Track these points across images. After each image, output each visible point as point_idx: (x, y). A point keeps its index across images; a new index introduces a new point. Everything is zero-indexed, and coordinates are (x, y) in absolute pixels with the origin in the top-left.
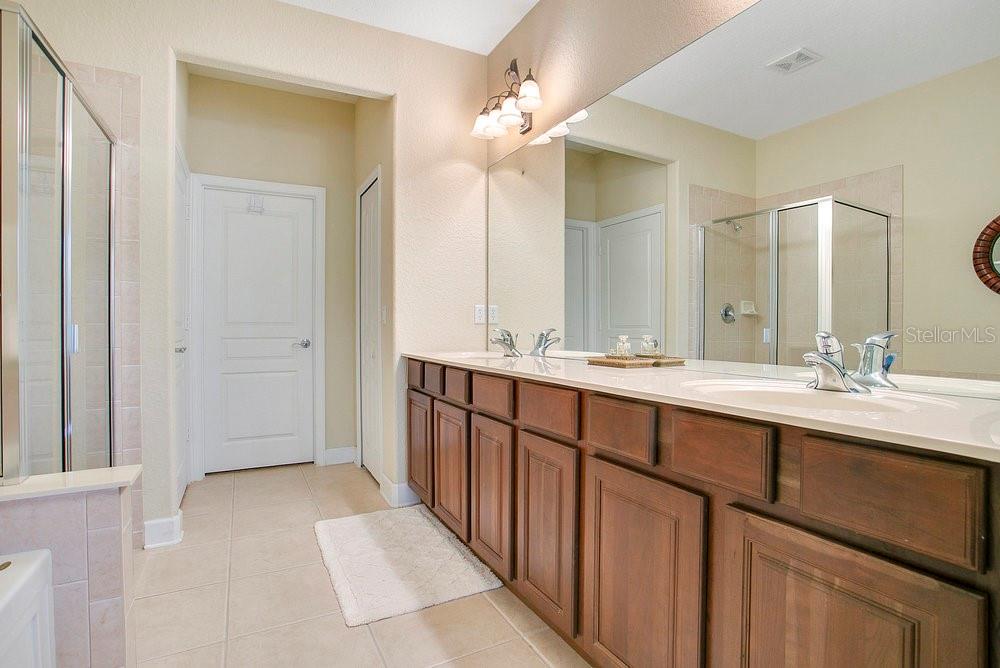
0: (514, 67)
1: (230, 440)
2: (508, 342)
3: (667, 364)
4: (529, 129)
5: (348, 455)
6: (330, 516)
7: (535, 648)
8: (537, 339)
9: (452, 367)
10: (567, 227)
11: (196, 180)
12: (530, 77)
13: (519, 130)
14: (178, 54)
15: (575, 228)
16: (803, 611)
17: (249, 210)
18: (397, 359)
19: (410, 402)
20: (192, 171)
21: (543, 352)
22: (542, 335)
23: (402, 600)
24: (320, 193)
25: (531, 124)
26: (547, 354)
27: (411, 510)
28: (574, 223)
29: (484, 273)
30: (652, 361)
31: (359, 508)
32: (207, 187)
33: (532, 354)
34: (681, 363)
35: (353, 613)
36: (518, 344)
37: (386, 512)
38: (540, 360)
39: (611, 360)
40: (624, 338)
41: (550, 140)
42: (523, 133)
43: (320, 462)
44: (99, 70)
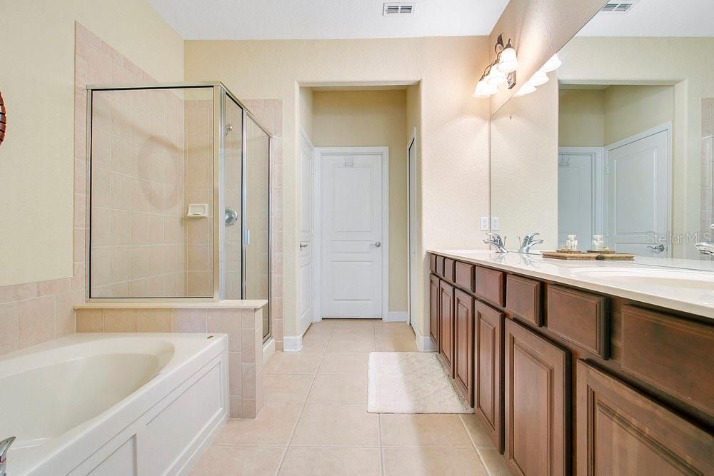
0: (500, 41)
1: (335, 300)
2: (498, 242)
3: (612, 258)
4: (514, 84)
5: (404, 317)
6: (380, 350)
7: (481, 457)
8: (522, 241)
9: (449, 258)
10: (560, 154)
11: (318, 151)
12: (509, 46)
13: (507, 86)
14: (299, 83)
15: (567, 154)
16: (623, 452)
17: (346, 165)
18: (424, 253)
19: (431, 281)
20: (315, 146)
21: (527, 250)
22: (527, 237)
23: (404, 405)
24: (385, 150)
25: (515, 80)
26: (530, 252)
27: (431, 354)
28: (565, 149)
29: (488, 194)
30: (596, 255)
31: (399, 348)
32: (323, 154)
33: (519, 252)
34: (630, 258)
35: (373, 404)
36: (507, 244)
37: (414, 353)
38: (525, 256)
39: (560, 254)
40: (572, 236)
41: (535, 89)
42: (511, 88)
43: (385, 319)
44: (265, 101)
